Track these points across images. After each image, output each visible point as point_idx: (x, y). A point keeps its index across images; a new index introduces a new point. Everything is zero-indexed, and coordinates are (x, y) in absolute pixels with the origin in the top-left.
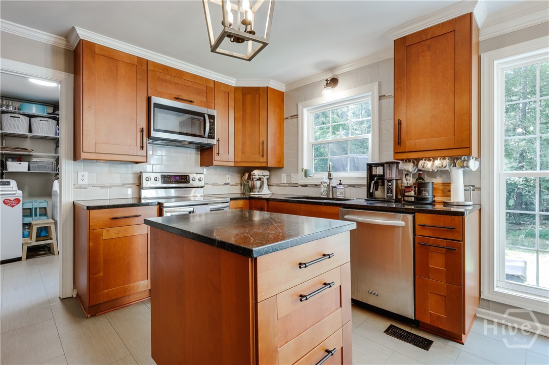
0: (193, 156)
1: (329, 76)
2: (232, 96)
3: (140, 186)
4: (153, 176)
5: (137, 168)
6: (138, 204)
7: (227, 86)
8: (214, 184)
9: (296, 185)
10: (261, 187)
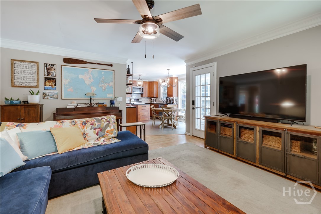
0: (140, 95)
1: (164, 80)
2: (147, 84)
3: (130, 101)
4: (132, 99)
5: (131, 98)
6: (130, 103)
7: (146, 82)
8: (144, 101)
9: (159, 101)
10: (154, 101)
